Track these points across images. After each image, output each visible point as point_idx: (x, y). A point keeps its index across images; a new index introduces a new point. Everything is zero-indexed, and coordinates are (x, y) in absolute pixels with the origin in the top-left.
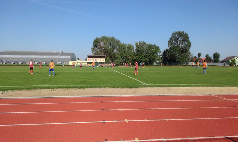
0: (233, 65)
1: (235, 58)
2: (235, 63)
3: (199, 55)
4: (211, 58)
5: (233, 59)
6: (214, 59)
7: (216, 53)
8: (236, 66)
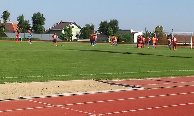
0: (68, 40)
1: (72, 26)
2: (72, 35)
3: (6, 15)
4: (29, 23)
5: (68, 28)
6: (34, 25)
7: (39, 14)
8: (72, 41)
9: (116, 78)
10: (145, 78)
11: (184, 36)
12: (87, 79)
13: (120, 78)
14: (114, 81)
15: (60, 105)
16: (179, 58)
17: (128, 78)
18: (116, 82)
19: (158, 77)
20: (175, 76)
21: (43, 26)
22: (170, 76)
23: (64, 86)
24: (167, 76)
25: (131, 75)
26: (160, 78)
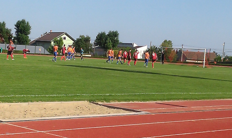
1: (63, 37)
5: (59, 39)
6: (18, 35)
7: (23, 22)
9: (114, 100)
10: (149, 101)
11: (195, 52)
12: (80, 100)
13: (119, 101)
14: (112, 103)
15: (47, 131)
16: (190, 78)
17: (129, 100)
18: (114, 105)
19: (164, 100)
20: (185, 99)
21: (28, 35)
22: (178, 99)
23: (52, 108)
24: (175, 99)
25: (133, 96)
26: (166, 102)
